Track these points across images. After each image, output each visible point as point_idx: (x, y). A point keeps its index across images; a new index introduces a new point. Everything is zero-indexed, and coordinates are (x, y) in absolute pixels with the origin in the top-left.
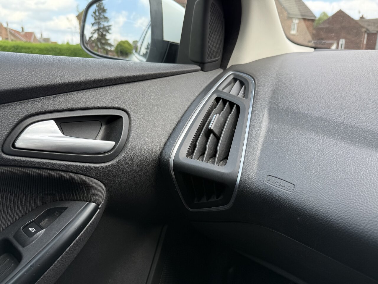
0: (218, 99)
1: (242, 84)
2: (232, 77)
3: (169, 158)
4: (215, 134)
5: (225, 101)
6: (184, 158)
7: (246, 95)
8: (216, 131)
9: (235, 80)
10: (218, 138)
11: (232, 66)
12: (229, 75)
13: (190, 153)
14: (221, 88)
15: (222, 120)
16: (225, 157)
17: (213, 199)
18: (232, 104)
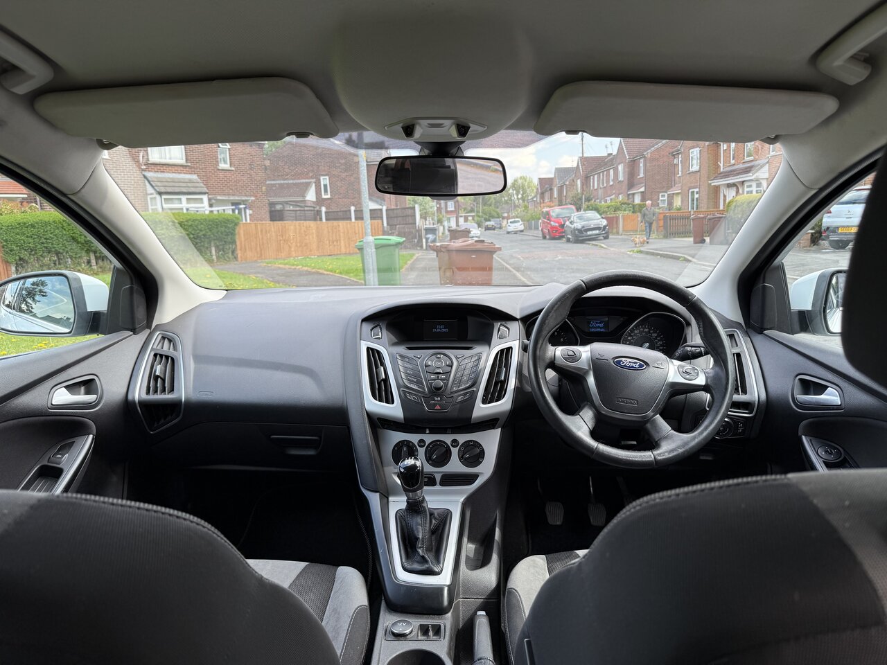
0: (155, 355)
1: (170, 341)
2: (160, 336)
3: (134, 398)
4: (161, 378)
5: (161, 356)
6: (144, 396)
7: (175, 348)
8: (162, 376)
9: (164, 338)
10: (164, 380)
11: (157, 326)
12: (157, 336)
13: (148, 392)
14: (155, 347)
15: (163, 368)
16: (172, 390)
17: (170, 417)
18: (167, 357)
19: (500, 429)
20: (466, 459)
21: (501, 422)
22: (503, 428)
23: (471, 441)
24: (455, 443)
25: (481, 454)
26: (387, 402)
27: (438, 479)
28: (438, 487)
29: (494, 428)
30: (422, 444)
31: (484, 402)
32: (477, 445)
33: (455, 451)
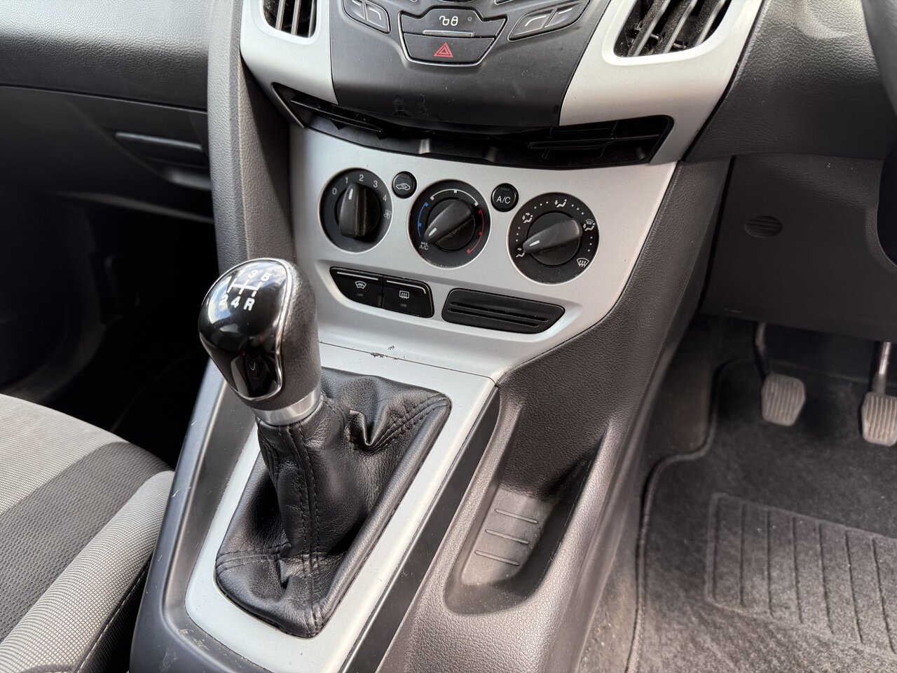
19: (671, 167)
20: (532, 253)
21: (679, 138)
22: (685, 159)
23: (561, 196)
24: (506, 195)
25: (588, 243)
26: (286, 27)
27: (439, 301)
28: (436, 323)
29: (647, 160)
30: (405, 187)
31: (623, 47)
32: (577, 210)
33: (501, 223)
